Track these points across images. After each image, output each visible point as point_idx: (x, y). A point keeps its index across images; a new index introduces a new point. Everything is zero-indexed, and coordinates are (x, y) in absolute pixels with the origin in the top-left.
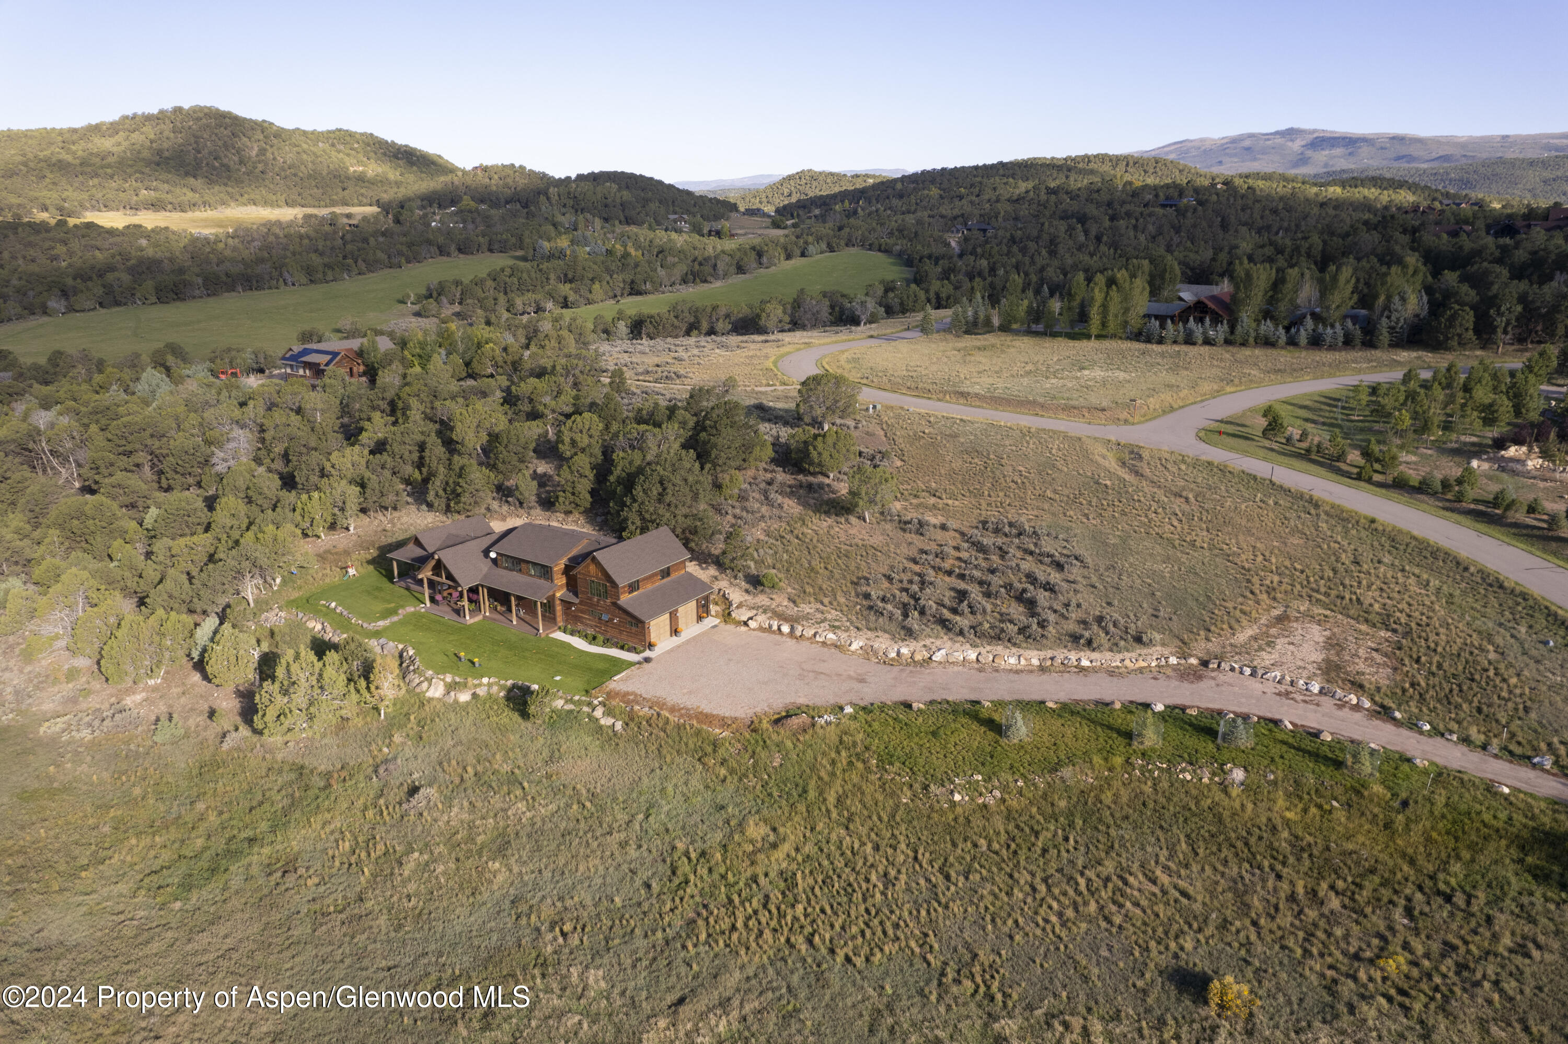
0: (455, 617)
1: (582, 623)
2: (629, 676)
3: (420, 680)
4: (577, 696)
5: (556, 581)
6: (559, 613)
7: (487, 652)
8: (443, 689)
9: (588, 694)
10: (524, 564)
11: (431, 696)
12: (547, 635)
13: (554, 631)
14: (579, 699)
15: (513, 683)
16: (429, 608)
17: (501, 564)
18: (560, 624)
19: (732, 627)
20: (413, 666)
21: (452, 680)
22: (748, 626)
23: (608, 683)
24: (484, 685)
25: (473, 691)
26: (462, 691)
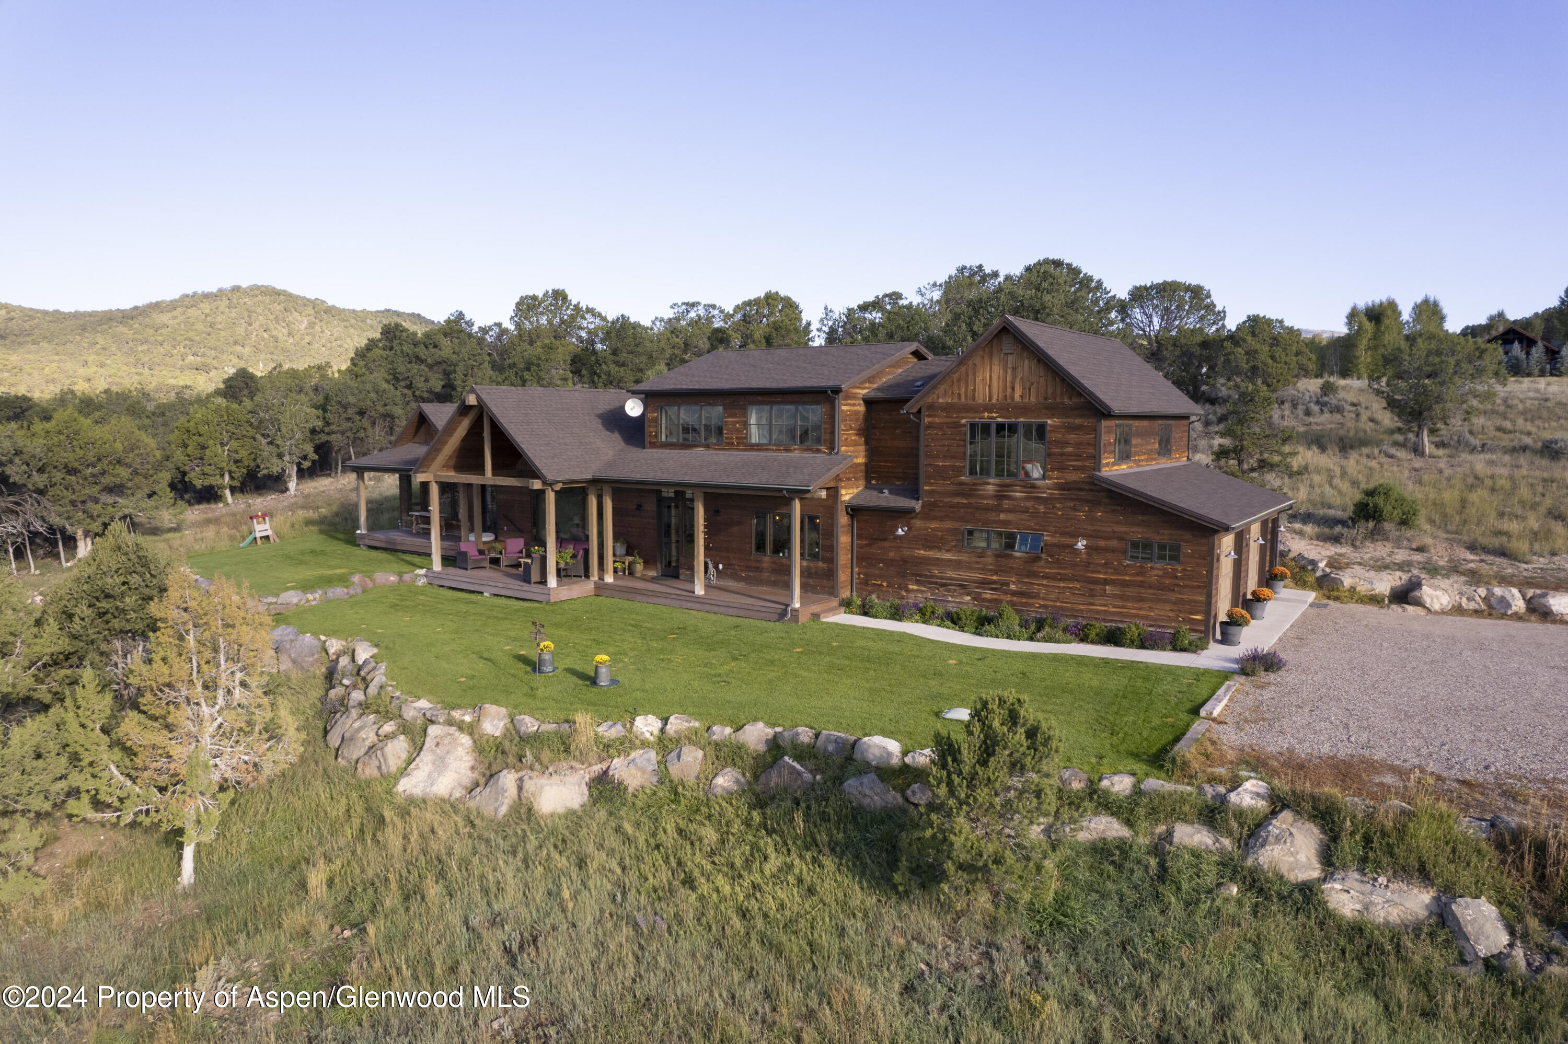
1: (924, 580)
2: (1256, 708)
3: (381, 732)
4: (1116, 778)
5: (843, 449)
6: (843, 558)
7: (631, 654)
8: (469, 765)
9: (1162, 767)
10: (734, 416)
11: (418, 792)
12: (816, 616)
13: (832, 610)
14: (1137, 792)
15: (770, 737)
16: (437, 576)
17: (656, 436)
18: (845, 594)
19: (1372, 609)
20: (362, 692)
21: (507, 729)
22: (1418, 603)
23: (1198, 727)
24: (645, 744)
25: (597, 768)
26: (551, 770)
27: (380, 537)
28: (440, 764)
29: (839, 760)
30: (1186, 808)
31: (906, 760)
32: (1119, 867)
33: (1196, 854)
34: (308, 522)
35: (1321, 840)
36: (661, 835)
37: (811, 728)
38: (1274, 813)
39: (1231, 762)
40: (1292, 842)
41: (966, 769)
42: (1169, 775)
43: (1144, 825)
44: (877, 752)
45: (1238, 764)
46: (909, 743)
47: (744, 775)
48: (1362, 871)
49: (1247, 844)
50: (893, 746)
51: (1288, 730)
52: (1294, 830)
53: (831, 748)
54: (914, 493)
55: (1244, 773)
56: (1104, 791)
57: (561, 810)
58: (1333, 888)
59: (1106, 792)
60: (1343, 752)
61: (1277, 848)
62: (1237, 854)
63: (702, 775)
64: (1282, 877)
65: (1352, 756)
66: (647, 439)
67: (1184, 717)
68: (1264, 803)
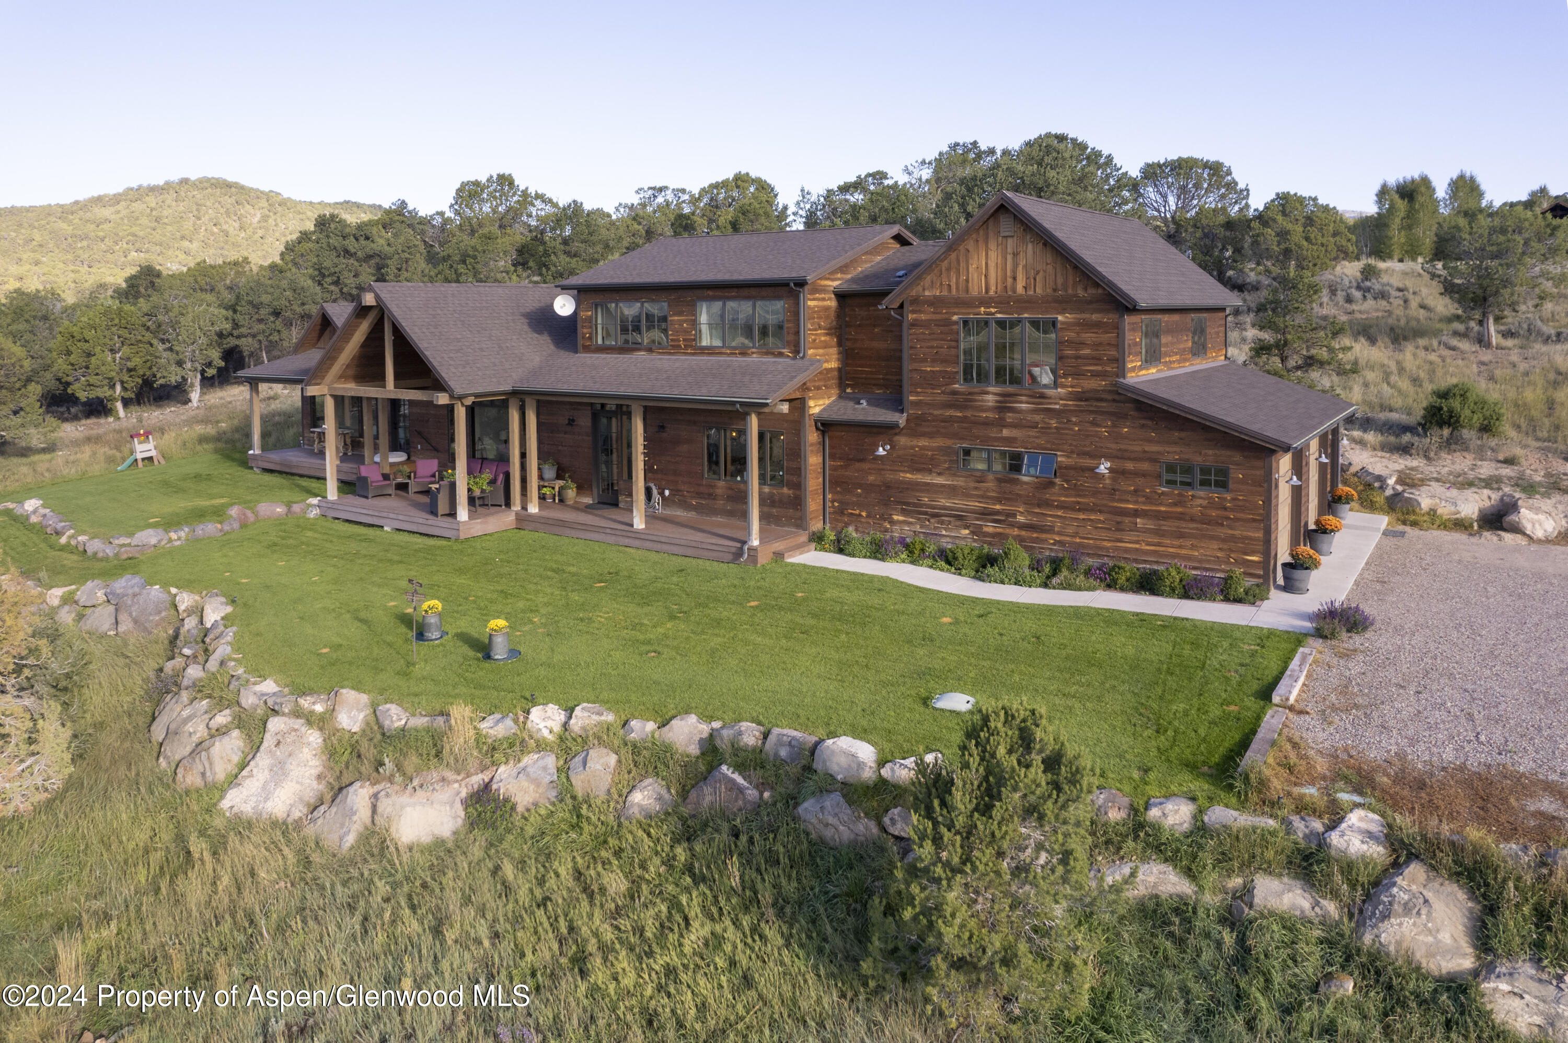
0: (421, 520)
1: (912, 509)
2: (1344, 690)
3: (213, 724)
4: (1169, 806)
5: (811, 352)
6: (813, 482)
7: (543, 611)
8: (315, 772)
9: (1231, 787)
10: (680, 314)
11: (247, 809)
12: (779, 556)
13: (799, 548)
14: (1200, 829)
15: (705, 735)
16: (332, 506)
17: (590, 338)
18: (816, 525)
19: (1459, 537)
20: (200, 667)
21: (368, 724)
22: (1516, 529)
23: (1272, 720)
24: (541, 746)
25: (477, 780)
26: (416, 782)
27: (276, 458)
28: (279, 772)
29: (794, 770)
30: (1270, 854)
31: (883, 772)
32: (1180, 943)
33: (1289, 924)
34: (202, 440)
35: (1470, 910)
36: (552, 882)
37: (759, 723)
38: (1396, 866)
39: (1324, 778)
40: (1429, 914)
41: (960, 821)
42: (1242, 804)
43: (1211, 878)
44: (843, 761)
45: (1333, 781)
46: (887, 746)
47: (669, 789)
48: (1537, 962)
49: (1361, 911)
50: (866, 752)
51: (1392, 723)
52: (1429, 895)
53: (783, 753)
54: (897, 404)
55: (1345, 797)
56: (1152, 826)
57: (426, 839)
58: (1495, 990)
59: (1157, 828)
60: (1476, 760)
61: (1408, 922)
62: (1347, 926)
63: (613, 790)
64: (1418, 969)
65: (1489, 766)
66: (580, 342)
67: (1251, 703)
68: (1381, 849)
